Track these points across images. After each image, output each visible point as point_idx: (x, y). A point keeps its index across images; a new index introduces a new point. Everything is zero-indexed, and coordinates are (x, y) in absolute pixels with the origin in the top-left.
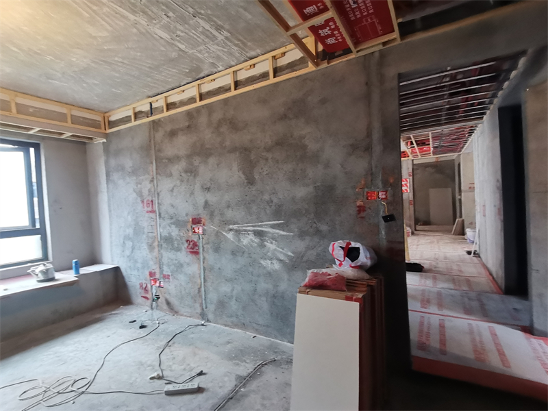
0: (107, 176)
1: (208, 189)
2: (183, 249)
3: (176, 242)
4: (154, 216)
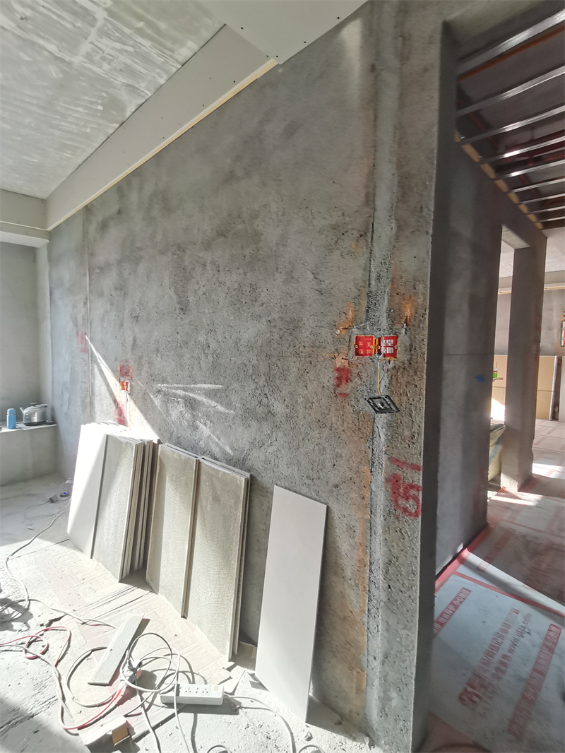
1: (137, 319)
2: (112, 414)
3: (105, 402)
4: (86, 357)
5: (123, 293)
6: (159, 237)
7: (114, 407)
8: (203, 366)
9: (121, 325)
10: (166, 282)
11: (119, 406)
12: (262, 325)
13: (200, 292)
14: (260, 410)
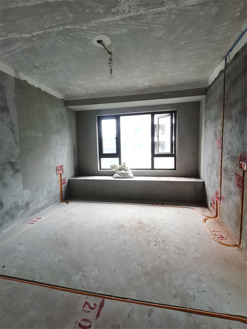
0: (205, 124)
2: (233, 180)
3: (229, 174)
4: (220, 151)
5: (244, 114)
7: (235, 177)
9: (242, 133)
11: (238, 177)
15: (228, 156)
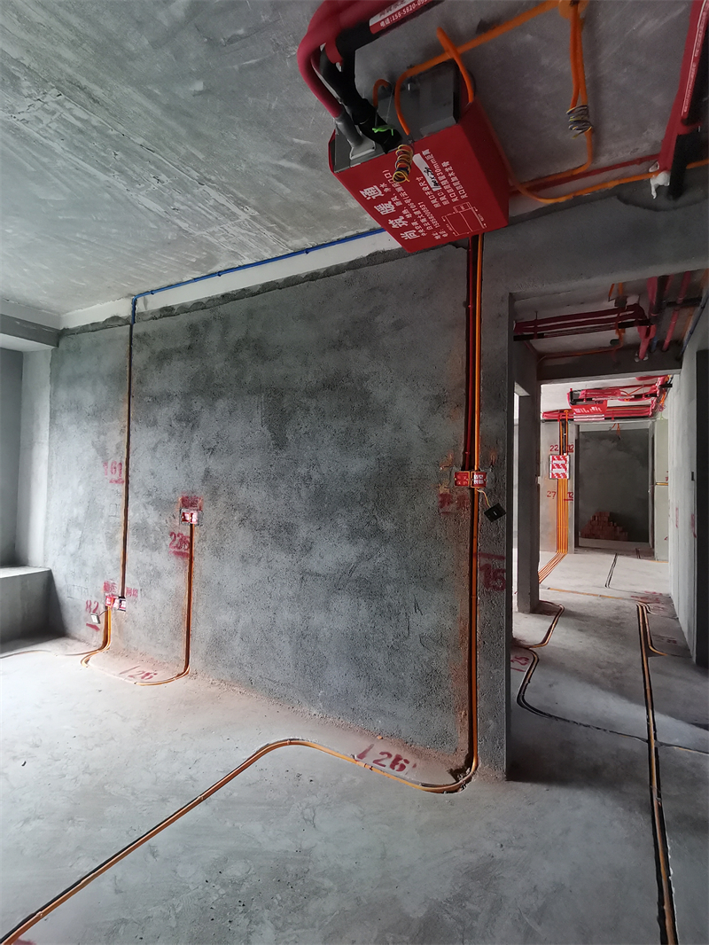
0: (51, 418)
1: (212, 451)
2: (164, 548)
3: (153, 535)
4: (122, 488)
5: (191, 424)
6: (249, 379)
7: (169, 540)
8: (303, 494)
9: (186, 456)
10: (258, 419)
11: (177, 538)
12: (372, 462)
13: (302, 431)
14: (368, 529)
15: (149, 500)
